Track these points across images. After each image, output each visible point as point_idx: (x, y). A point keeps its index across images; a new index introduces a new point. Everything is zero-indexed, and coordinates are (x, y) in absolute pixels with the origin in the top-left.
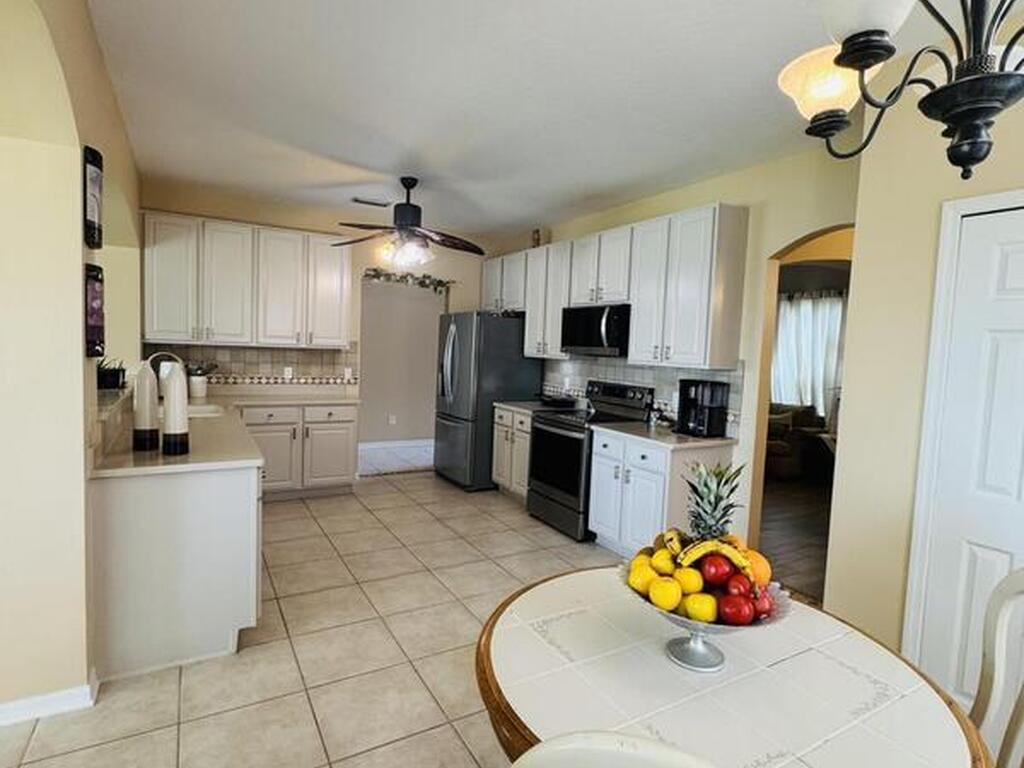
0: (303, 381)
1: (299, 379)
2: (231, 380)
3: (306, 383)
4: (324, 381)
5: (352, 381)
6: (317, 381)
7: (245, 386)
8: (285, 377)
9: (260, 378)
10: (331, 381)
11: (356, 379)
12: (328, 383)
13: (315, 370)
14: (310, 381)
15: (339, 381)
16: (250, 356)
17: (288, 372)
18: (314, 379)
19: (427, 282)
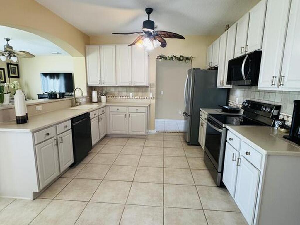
0: (136, 98)
1: (135, 97)
2: (115, 97)
3: (137, 98)
4: (143, 98)
5: (152, 98)
6: (141, 98)
7: (119, 99)
8: (130, 96)
9: (123, 97)
10: (145, 98)
11: (154, 97)
12: (144, 99)
13: (140, 94)
14: (138, 98)
15: (148, 98)
16: (120, 89)
17: (131, 95)
18: (140, 97)
19: (181, 58)
